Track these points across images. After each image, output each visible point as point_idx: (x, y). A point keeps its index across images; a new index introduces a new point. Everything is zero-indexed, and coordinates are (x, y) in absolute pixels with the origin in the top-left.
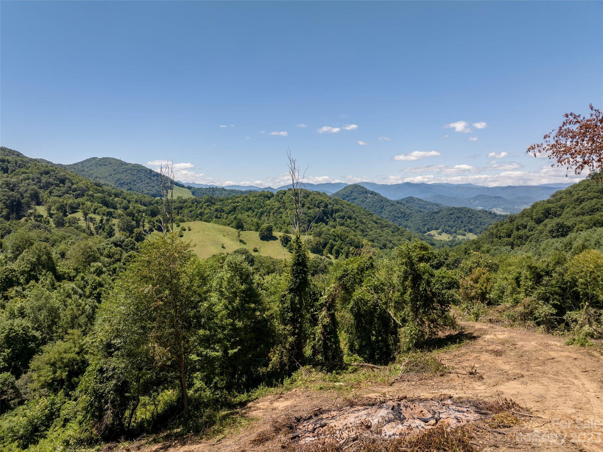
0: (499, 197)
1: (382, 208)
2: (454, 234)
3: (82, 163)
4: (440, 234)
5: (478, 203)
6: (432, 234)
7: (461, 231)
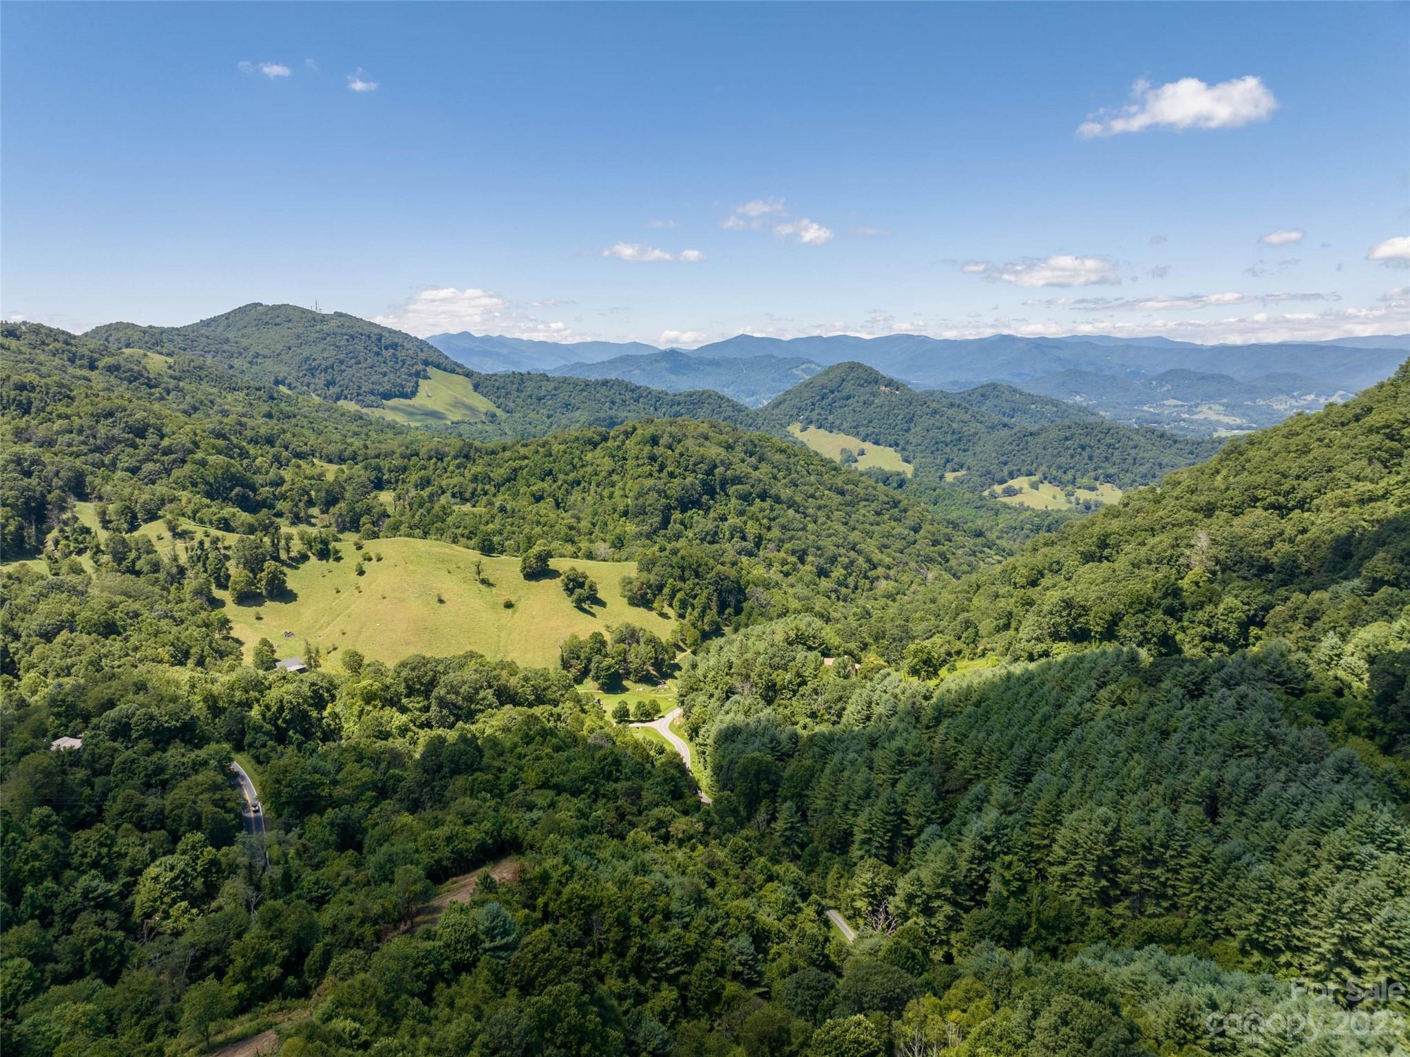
0: (1223, 377)
1: (911, 420)
2: (1070, 488)
3: (227, 316)
4: (1035, 486)
5: (1169, 391)
6: (1017, 487)
7: (1085, 481)
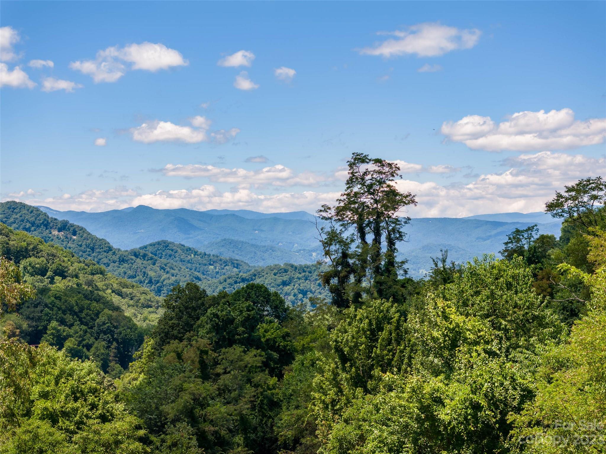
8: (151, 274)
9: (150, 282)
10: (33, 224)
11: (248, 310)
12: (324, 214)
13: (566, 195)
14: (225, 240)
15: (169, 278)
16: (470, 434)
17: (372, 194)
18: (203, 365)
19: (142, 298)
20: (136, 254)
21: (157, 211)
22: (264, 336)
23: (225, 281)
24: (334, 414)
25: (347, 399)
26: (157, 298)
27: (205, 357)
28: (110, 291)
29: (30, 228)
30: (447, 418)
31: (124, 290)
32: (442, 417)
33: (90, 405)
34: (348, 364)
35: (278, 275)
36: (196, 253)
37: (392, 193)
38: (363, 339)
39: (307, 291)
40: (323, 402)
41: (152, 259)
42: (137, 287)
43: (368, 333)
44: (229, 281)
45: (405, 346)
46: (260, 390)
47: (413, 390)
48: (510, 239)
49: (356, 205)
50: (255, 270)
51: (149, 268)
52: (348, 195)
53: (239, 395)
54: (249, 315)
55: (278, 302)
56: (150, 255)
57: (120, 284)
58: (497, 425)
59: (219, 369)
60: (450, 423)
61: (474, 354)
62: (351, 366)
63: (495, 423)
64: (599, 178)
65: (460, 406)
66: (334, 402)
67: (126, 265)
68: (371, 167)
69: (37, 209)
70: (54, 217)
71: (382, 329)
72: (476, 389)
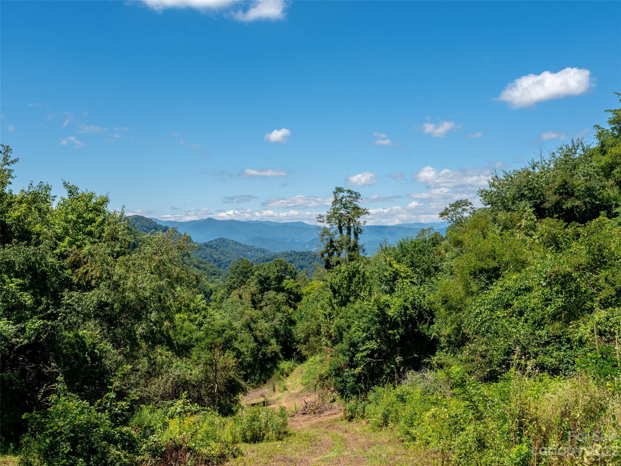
8: (215, 256)
9: (215, 261)
10: (148, 228)
11: (278, 272)
12: (320, 220)
13: (450, 209)
14: (257, 237)
15: (225, 259)
16: (403, 322)
17: (346, 208)
18: (254, 302)
19: (211, 270)
20: (206, 245)
21: (218, 221)
22: (286, 286)
23: (257, 260)
24: (330, 320)
25: (337, 312)
26: (219, 270)
27: (254, 297)
28: (193, 266)
29: (146, 230)
30: (392, 314)
31: (201, 265)
32: (390, 314)
33: (203, 316)
34: (337, 295)
35: (287, 257)
36: (240, 245)
37: (356, 208)
38: (345, 282)
39: (303, 266)
40: (325, 314)
41: (215, 248)
42: (208, 263)
43: (348, 278)
44: (259, 260)
45: (367, 286)
46: (285, 314)
47: (375, 301)
48: (419, 234)
49: (338, 215)
50: (274, 255)
51: (214, 253)
52: (333, 209)
53: (274, 317)
54: (278, 275)
55: (292, 269)
56: (215, 246)
57: (198, 262)
58: (416, 317)
59: (263, 304)
60: (393, 317)
61: (405, 283)
62: (339, 296)
63: (415, 316)
64: (467, 200)
65: (398, 308)
66: (330, 314)
67: (201, 252)
68: (346, 194)
69: (150, 219)
70: (160, 224)
71: (355, 277)
72: (406, 300)
